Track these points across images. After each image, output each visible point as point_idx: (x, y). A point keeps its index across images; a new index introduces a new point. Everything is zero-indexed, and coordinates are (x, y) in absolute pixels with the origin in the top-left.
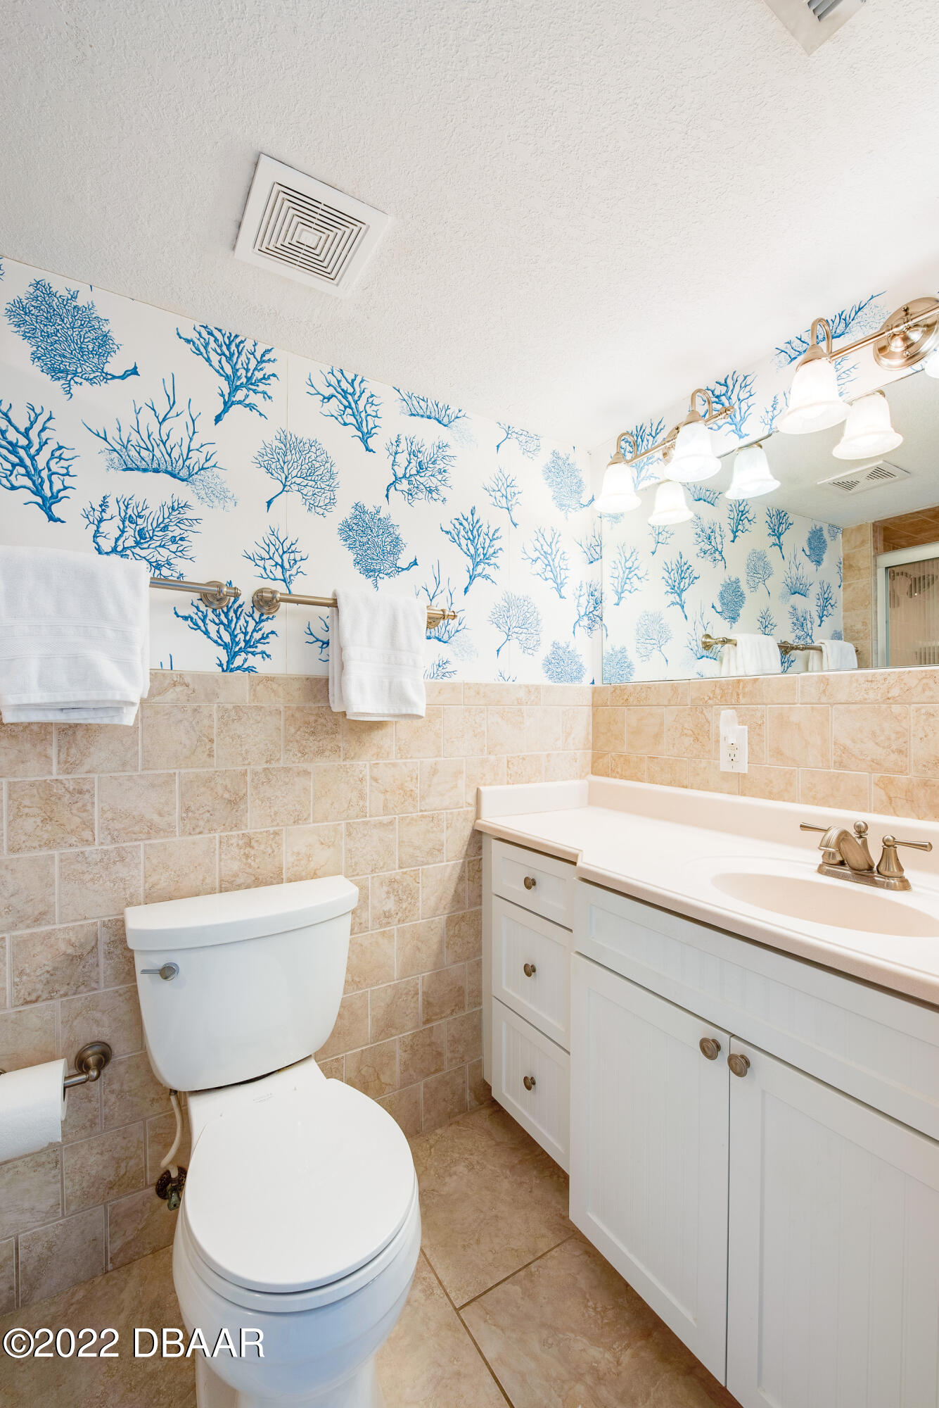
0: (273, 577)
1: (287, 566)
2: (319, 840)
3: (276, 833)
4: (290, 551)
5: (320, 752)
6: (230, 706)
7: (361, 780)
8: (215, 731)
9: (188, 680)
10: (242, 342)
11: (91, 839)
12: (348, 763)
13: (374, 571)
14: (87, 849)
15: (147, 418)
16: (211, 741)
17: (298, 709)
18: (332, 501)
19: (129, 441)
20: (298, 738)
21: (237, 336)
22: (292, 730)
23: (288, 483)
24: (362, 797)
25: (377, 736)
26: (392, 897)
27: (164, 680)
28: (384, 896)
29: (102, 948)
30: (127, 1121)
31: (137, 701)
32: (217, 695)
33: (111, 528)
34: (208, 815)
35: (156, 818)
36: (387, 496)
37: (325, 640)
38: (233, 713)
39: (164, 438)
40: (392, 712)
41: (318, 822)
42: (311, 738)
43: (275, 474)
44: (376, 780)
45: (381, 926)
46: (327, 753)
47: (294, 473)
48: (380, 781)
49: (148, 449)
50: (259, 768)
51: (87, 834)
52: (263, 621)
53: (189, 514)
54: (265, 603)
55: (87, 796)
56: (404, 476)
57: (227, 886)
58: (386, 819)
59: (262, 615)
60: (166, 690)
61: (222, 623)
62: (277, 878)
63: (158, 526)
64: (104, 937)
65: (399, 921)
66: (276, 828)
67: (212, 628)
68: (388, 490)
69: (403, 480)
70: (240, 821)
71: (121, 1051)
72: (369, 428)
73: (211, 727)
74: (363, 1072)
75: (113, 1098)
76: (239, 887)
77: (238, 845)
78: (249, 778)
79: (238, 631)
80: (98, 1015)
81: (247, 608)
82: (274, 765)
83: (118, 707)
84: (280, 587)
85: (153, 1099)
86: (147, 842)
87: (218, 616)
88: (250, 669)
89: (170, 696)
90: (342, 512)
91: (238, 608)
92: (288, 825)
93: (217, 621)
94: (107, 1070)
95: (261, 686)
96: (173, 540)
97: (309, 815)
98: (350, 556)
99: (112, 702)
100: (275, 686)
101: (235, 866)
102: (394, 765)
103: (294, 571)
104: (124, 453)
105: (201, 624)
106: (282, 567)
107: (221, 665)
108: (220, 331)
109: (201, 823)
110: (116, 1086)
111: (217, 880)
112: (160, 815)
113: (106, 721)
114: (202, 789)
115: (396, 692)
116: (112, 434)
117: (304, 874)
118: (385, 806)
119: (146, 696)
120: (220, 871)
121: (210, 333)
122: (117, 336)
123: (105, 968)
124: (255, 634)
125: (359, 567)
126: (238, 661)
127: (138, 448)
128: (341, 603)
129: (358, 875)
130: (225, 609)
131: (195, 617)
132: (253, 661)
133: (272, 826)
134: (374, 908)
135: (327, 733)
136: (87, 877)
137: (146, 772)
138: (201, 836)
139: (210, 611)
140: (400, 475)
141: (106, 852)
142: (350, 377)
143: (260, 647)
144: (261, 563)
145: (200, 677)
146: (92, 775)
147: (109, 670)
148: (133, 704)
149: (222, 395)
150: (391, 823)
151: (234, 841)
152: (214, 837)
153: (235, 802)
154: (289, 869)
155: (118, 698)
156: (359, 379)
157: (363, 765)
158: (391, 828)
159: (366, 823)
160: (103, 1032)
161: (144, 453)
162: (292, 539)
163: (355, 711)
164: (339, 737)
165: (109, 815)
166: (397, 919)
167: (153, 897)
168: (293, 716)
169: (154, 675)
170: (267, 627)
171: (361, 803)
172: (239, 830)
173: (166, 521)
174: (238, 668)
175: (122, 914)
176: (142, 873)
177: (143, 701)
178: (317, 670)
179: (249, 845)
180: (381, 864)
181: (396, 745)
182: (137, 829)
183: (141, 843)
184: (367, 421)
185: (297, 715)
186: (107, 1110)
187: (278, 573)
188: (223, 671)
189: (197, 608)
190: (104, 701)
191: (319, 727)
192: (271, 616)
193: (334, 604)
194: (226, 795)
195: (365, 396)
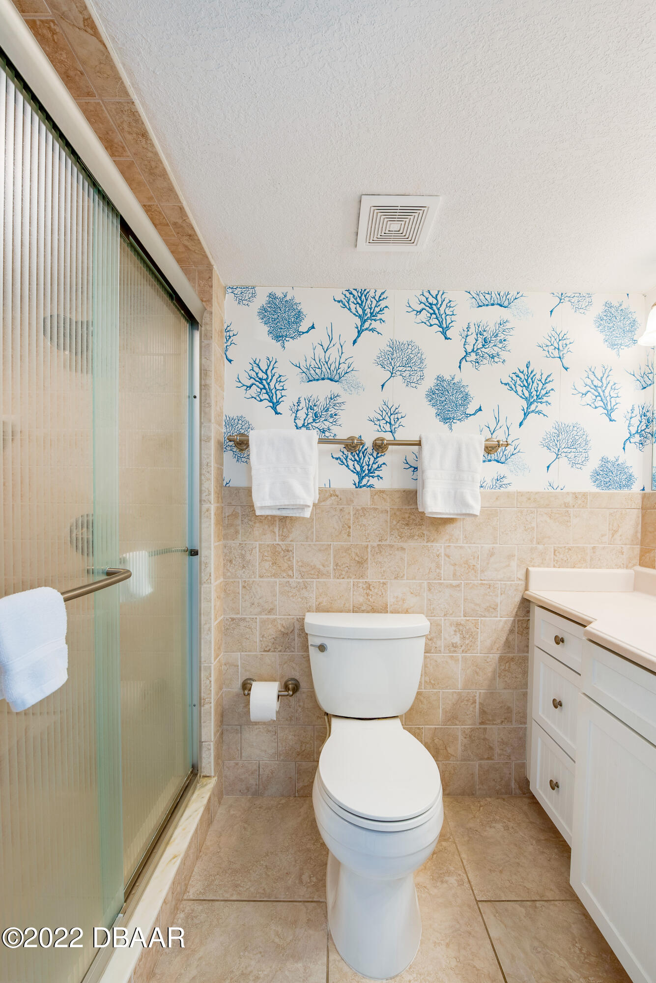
0: (384, 430)
1: (393, 422)
2: (410, 591)
3: (384, 584)
4: (395, 413)
5: (412, 537)
6: (359, 508)
7: (438, 556)
8: (351, 522)
9: (337, 493)
10: (368, 292)
11: (292, 575)
12: (429, 544)
13: (450, 418)
14: (291, 580)
15: (319, 351)
16: (349, 527)
17: (398, 509)
18: (422, 378)
19: (310, 366)
20: (398, 527)
21: (365, 290)
22: (395, 523)
23: (394, 372)
24: (438, 566)
25: (449, 528)
26: (458, 635)
27: (326, 494)
28: (453, 633)
29: (296, 631)
30: (306, 723)
31: (311, 505)
32: (352, 501)
33: (302, 414)
34: (347, 568)
35: (321, 567)
36: (460, 367)
37: (416, 467)
38: (361, 512)
39: (327, 360)
40: (456, 512)
41: (409, 579)
42: (406, 528)
43: (387, 368)
44: (448, 557)
45: (450, 652)
46: (416, 537)
47: (398, 365)
48: (451, 557)
49: (319, 368)
50: (375, 544)
51: (290, 573)
52: (378, 457)
53: (339, 400)
54: (380, 447)
55: (291, 553)
56: (473, 351)
57: (356, 610)
58: (454, 583)
59: (378, 453)
60: (327, 499)
61: (356, 460)
62: (384, 610)
63: (324, 409)
64: (297, 626)
65: (463, 651)
66: (383, 580)
67: (351, 463)
68: (460, 363)
69: (472, 354)
70: (364, 574)
71: (303, 685)
72: (448, 324)
73: (349, 519)
74: (435, 741)
75: (300, 710)
76: (363, 611)
77: (363, 588)
78: (369, 550)
79: (364, 464)
80: (294, 665)
81: (370, 450)
82: (384, 543)
83: (303, 507)
84: (388, 437)
85: (318, 717)
86: (317, 580)
87: (354, 456)
88: (371, 486)
89: (328, 502)
90: (429, 382)
91: (364, 451)
92: (391, 579)
93: (353, 459)
94: (298, 694)
95: (377, 496)
96: (331, 416)
97: (404, 575)
98: (434, 411)
99: (300, 505)
100: (385, 496)
101: (361, 599)
102: (461, 547)
103: (397, 425)
104: (308, 373)
105: (345, 461)
106: (390, 423)
107: (355, 484)
108: (356, 290)
109: (344, 573)
110: (301, 704)
111: (352, 606)
112: (324, 566)
113: (297, 515)
114: (345, 554)
115: (458, 499)
116: (303, 364)
117: (400, 610)
118: (454, 574)
119: (317, 502)
120: (353, 601)
121: (351, 293)
122: (304, 311)
123: (297, 642)
124: (374, 465)
125: (439, 417)
126: (364, 482)
127: (314, 369)
128: (423, 443)
129: (434, 616)
130: (357, 452)
131: (342, 457)
132: (373, 481)
133: (382, 579)
134: (445, 639)
135: (416, 525)
136: (290, 594)
137: (318, 543)
138: (343, 580)
139: (350, 453)
140: (469, 350)
141: (299, 583)
142: (434, 293)
143: (377, 473)
144: (377, 423)
145: (344, 491)
146: (292, 543)
147: (298, 489)
148: (309, 506)
149: (357, 328)
150: (458, 586)
151: (360, 585)
152: (350, 582)
153: (361, 563)
154: (391, 605)
155: (302, 503)
156: (441, 293)
157: (440, 546)
158: (459, 589)
159: (441, 584)
160: (297, 675)
161: (318, 371)
162: (396, 405)
163: (430, 510)
164: (424, 527)
165: (300, 564)
166: (461, 650)
167: (320, 609)
168: (395, 514)
169: (321, 491)
170: (381, 460)
171: (438, 571)
172: (363, 579)
173: (328, 406)
174: (364, 486)
175: (305, 616)
176: (314, 596)
177: (314, 505)
178: (410, 486)
179: (369, 588)
180: (451, 612)
181: (463, 534)
182: (312, 572)
183: (315, 580)
184: (446, 319)
185: (398, 513)
186: (297, 715)
187: (388, 427)
188: (356, 487)
189: (343, 452)
190: (296, 505)
191: (411, 521)
192: (383, 454)
193: (419, 444)
194: (357, 559)
195: (445, 303)
